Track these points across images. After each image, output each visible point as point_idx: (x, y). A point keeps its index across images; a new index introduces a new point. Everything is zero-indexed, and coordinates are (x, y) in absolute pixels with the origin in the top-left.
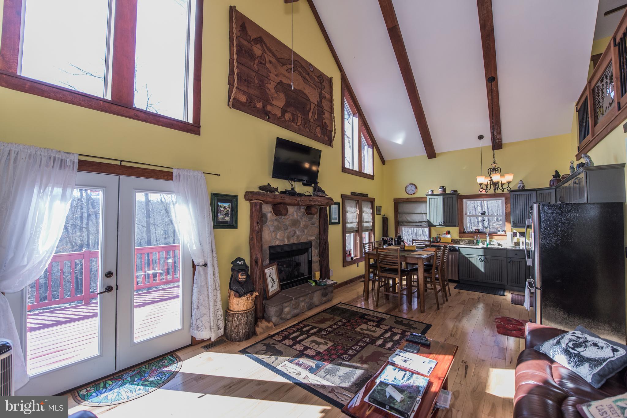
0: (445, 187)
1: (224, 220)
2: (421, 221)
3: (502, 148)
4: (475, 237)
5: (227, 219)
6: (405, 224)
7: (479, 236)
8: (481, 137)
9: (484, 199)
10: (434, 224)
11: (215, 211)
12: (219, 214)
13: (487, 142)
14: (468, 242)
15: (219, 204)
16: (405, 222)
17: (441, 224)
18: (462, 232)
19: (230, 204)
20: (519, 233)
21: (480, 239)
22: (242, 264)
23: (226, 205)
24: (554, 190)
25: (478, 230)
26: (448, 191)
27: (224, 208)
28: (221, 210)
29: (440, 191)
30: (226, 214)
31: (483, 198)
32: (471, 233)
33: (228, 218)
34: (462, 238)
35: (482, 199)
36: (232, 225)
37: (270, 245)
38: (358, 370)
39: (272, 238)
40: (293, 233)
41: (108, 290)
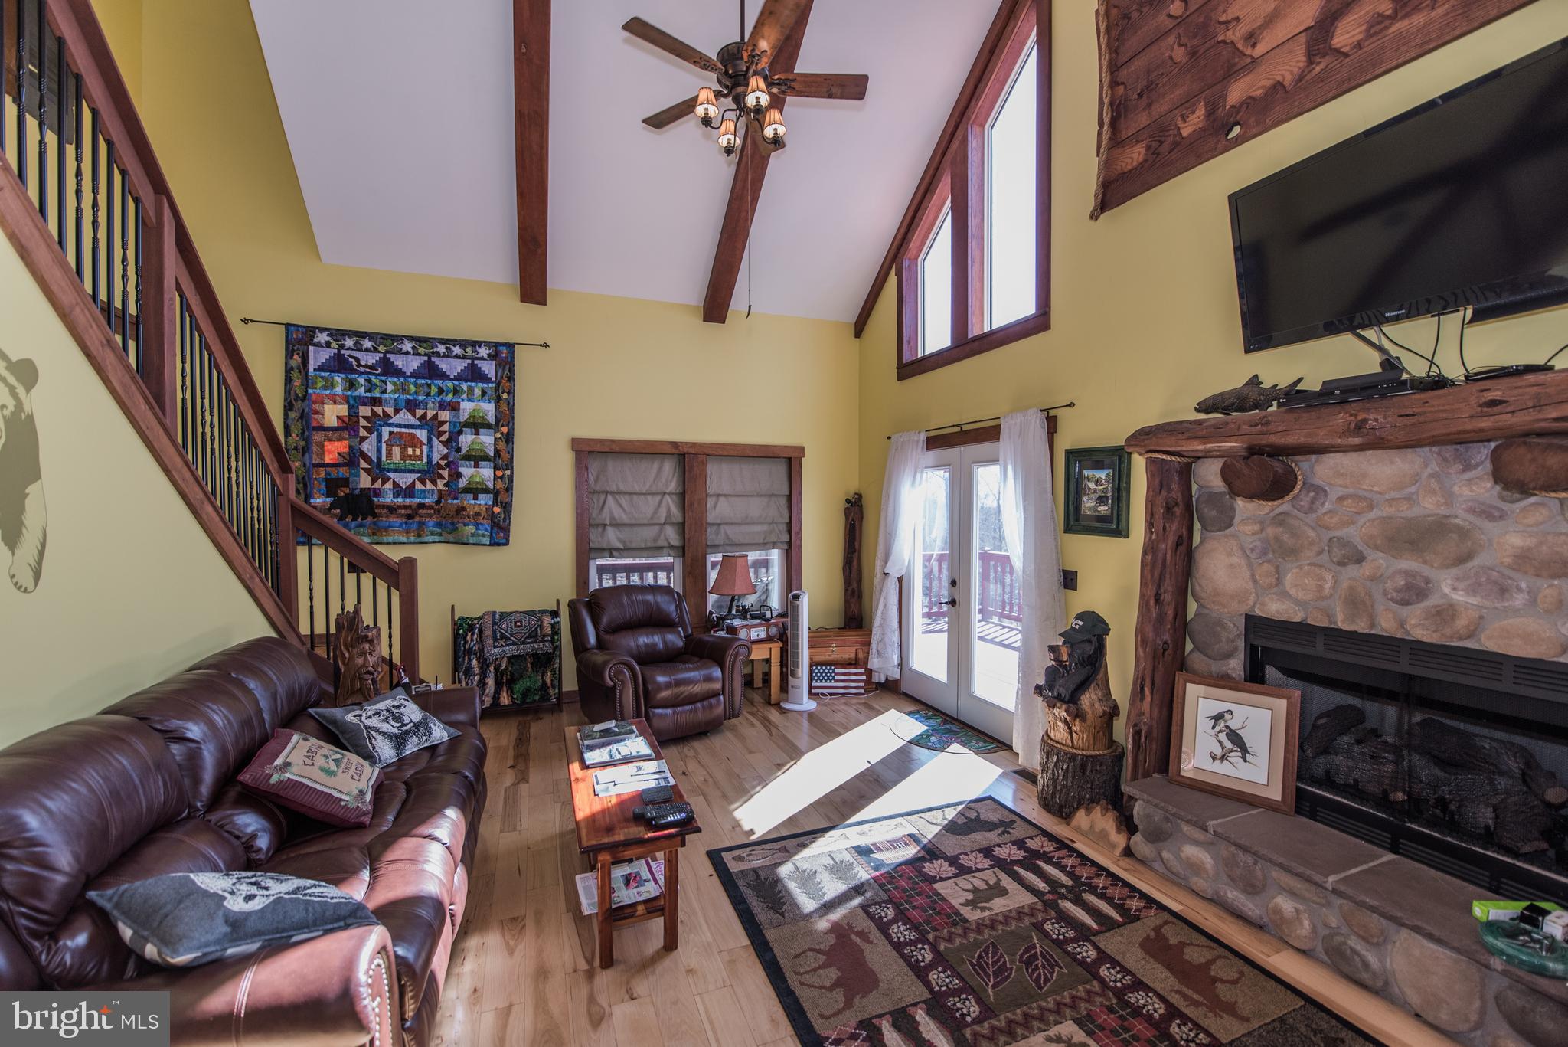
1: (1097, 514)
5: (1103, 509)
11: (1074, 490)
12: (1085, 499)
15: (1086, 473)
19: (1111, 471)
22: (1077, 627)
23: (1102, 474)
27: (1098, 482)
28: (1090, 489)
30: (1100, 498)
33: (1106, 508)
36: (1114, 526)
37: (1244, 609)
38: (817, 906)
39: (1250, 585)
40: (1408, 587)
41: (953, 602)
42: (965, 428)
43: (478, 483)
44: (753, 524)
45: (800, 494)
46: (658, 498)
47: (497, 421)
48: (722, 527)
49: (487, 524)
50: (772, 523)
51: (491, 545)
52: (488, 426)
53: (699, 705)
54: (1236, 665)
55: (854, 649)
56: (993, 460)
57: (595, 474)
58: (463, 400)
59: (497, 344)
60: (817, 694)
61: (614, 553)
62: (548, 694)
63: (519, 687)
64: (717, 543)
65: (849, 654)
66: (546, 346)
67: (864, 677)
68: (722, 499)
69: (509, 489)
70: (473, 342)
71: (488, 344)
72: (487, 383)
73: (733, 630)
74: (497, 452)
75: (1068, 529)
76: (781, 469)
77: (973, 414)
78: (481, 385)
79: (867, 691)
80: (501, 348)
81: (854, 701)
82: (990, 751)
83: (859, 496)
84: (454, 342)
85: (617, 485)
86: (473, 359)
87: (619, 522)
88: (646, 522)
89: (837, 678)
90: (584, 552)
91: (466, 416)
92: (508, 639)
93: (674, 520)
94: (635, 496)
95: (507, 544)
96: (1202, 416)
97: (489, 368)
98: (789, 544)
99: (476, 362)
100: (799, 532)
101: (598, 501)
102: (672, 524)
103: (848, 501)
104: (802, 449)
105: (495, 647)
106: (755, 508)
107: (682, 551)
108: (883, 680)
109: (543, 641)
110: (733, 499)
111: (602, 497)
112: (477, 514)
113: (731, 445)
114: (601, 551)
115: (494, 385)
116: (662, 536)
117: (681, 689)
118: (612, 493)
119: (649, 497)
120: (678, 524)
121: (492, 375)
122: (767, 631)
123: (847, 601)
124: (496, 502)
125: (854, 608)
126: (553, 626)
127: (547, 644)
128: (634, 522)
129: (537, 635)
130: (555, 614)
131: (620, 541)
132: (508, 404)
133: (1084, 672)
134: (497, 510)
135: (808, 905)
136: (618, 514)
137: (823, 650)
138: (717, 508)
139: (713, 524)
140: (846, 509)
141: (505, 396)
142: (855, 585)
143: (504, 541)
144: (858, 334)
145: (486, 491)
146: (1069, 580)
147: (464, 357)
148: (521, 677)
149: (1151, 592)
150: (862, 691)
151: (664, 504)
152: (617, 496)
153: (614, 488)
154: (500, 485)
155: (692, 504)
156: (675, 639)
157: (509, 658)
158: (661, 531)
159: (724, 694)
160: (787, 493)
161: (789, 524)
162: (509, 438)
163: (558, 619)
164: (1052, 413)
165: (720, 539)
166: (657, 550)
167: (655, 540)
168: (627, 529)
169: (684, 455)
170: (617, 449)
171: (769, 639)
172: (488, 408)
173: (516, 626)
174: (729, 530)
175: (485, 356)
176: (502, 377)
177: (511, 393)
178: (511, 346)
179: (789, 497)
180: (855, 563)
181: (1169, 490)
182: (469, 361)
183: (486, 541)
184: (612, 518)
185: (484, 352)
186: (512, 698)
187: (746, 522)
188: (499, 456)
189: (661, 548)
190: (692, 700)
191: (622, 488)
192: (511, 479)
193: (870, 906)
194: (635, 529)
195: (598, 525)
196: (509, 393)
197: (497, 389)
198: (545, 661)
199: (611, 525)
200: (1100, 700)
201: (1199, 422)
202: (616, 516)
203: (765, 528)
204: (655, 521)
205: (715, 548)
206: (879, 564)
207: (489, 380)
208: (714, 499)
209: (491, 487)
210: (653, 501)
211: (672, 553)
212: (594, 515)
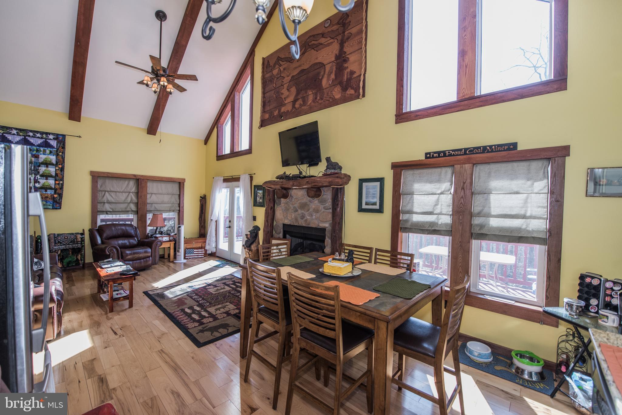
22: (252, 229)
37: (282, 223)
38: (174, 296)
39: (283, 217)
40: (302, 216)
41: (230, 227)
42: (233, 177)
43: (47, 185)
44: (166, 204)
45: (184, 194)
46: (127, 194)
47: (57, 163)
48: (153, 205)
49: (51, 201)
50: (173, 203)
51: (53, 209)
52: (52, 164)
53: (142, 260)
54: (281, 235)
55: (201, 244)
56: (238, 187)
57: (100, 184)
58: (41, 154)
59: (57, 135)
60: (187, 258)
61: (108, 213)
62: (79, 263)
63: (66, 261)
64: (151, 210)
65: (199, 245)
66: (80, 137)
67: (204, 252)
68: (153, 195)
69: (62, 188)
70: (46, 133)
71: (53, 134)
72: (52, 149)
73: (156, 238)
74: (56, 175)
75: (254, 205)
76: (176, 186)
77: (235, 174)
78: (49, 149)
79: (204, 257)
80: (59, 136)
81: (200, 260)
82: (236, 266)
83: (205, 196)
84: (38, 132)
85: (110, 189)
86: (46, 139)
87: (110, 202)
88: (122, 202)
89: (194, 253)
90: (95, 212)
91: (42, 160)
92: (61, 243)
93: (134, 202)
94: (118, 193)
95: (60, 208)
96: (276, 180)
97: (54, 143)
98: (179, 210)
99: (47, 140)
100: (183, 207)
101: (102, 194)
102: (133, 203)
103: (201, 197)
104: (184, 180)
105: (55, 246)
106: (166, 198)
107: (137, 212)
108: (210, 252)
109: (77, 243)
110: (156, 195)
111: (103, 193)
112: (47, 197)
113: (157, 177)
114: (102, 212)
115: (56, 149)
116: (129, 207)
117: (135, 255)
118: (108, 191)
119: (124, 193)
120: (135, 203)
121: (55, 145)
122: (169, 238)
123: (200, 229)
124: (55, 193)
125: (202, 231)
126: (81, 238)
127: (79, 245)
128: (117, 202)
129: (74, 242)
130: (82, 234)
131: (111, 208)
132: (62, 157)
133: (253, 240)
134: (56, 196)
135: (171, 296)
136: (110, 199)
137: (190, 244)
138: (151, 198)
139: (149, 203)
140: (200, 200)
141: (61, 154)
142: (203, 224)
143: (59, 207)
144: (206, 143)
145: (51, 188)
146: (254, 218)
147: (42, 138)
148: (67, 257)
149: (266, 220)
150: (203, 256)
151: (130, 196)
152: (110, 193)
153: (109, 190)
154: (57, 187)
155: (141, 196)
156: (134, 241)
157: (62, 250)
158: (128, 205)
159: (152, 257)
160: (179, 194)
161: (179, 204)
162: (62, 169)
163: (84, 236)
164: (252, 175)
165: (152, 209)
166: (126, 212)
167: (126, 208)
168: (114, 205)
169: (138, 179)
170: (110, 176)
171: (170, 241)
172: (53, 158)
173: (65, 238)
174: (156, 205)
175: (52, 138)
176: (59, 147)
177: (63, 153)
178: (64, 136)
179: (180, 195)
180: (203, 217)
181: (270, 196)
182: (44, 140)
183: (51, 207)
184: (108, 200)
185: (51, 137)
186: (63, 265)
187: (162, 203)
188: (57, 176)
189: (129, 211)
190: (139, 259)
191: (112, 189)
192: (63, 185)
193: (189, 294)
194: (118, 205)
195: (101, 203)
196: (62, 153)
197: (57, 151)
198: (78, 251)
199: (107, 203)
200: (256, 246)
201: (274, 181)
202: (109, 199)
203: (170, 205)
204: (126, 202)
205: (150, 211)
206: (209, 217)
207: (54, 147)
208: (150, 195)
209: (54, 187)
210: (125, 195)
211: (133, 213)
212: (100, 199)
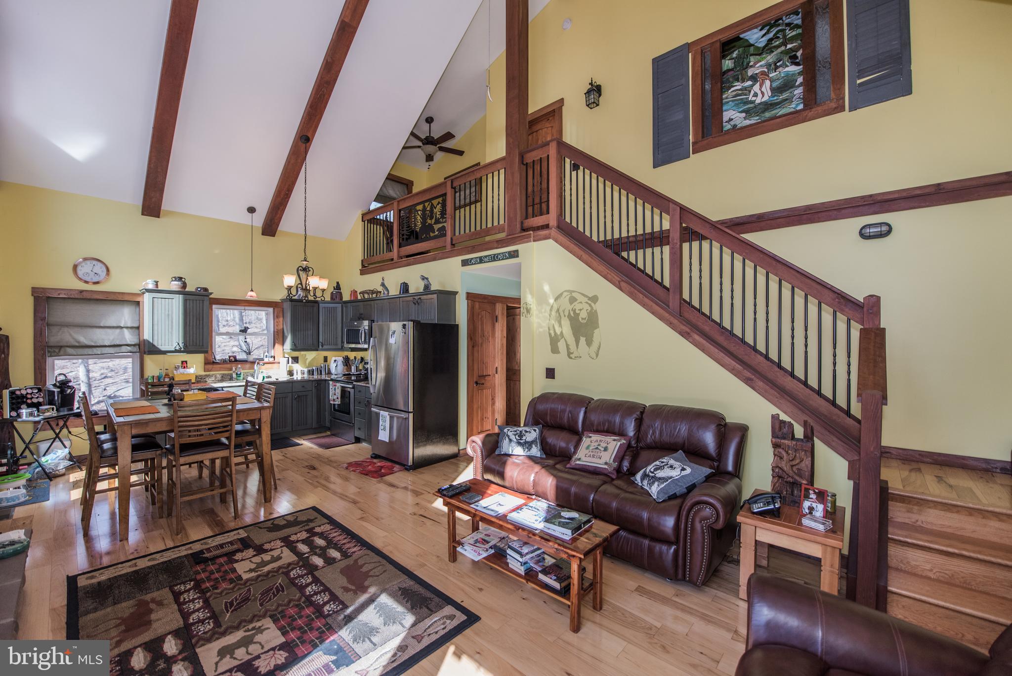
0: (183, 280)
2: (118, 343)
3: (274, 236)
4: (234, 369)
6: (70, 350)
7: (239, 366)
8: (251, 210)
9: (246, 308)
10: (163, 348)
13: (259, 219)
14: (220, 379)
16: (68, 346)
17: (178, 348)
18: (210, 363)
20: (292, 358)
21: (242, 371)
24: (341, 305)
25: (235, 357)
26: (190, 288)
29: (175, 285)
31: (245, 306)
32: (224, 362)
34: (211, 373)
35: (243, 308)
38: (378, 600)
135: (384, 599)
193: (341, 609)
